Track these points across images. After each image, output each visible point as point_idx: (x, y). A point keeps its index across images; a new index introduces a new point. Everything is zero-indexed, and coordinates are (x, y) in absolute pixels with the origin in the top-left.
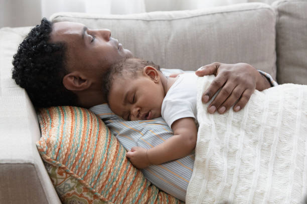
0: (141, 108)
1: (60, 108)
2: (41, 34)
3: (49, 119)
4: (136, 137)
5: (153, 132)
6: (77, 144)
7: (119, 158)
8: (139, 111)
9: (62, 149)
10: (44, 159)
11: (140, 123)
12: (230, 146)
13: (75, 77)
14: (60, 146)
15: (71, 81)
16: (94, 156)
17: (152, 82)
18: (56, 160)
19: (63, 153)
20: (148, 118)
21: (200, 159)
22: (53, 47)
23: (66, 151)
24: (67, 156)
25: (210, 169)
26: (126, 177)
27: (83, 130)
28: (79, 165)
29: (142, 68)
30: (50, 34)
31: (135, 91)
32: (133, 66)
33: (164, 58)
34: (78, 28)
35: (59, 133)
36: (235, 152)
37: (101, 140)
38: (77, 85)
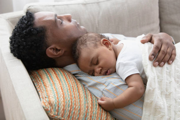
0: (102, 68)
1: (45, 70)
2: (28, 22)
3: (40, 79)
4: (102, 88)
5: (113, 84)
6: (68, 101)
7: (94, 104)
8: (101, 70)
9: (60, 106)
10: (49, 116)
11: (102, 78)
12: (167, 90)
13: (53, 49)
14: (58, 105)
15: (51, 51)
16: (80, 107)
17: (108, 49)
18: (57, 115)
19: (61, 109)
20: (108, 74)
21: (148, 101)
22: (37, 30)
23: (63, 107)
24: (64, 111)
25: (156, 107)
26: (101, 118)
27: (68, 88)
28: (72, 115)
29: (100, 41)
30: (34, 21)
31: (97, 57)
32: (94, 39)
33: (97, 26)
34: (51, 16)
35: (55, 94)
36: (170, 94)
37: (81, 93)
38: (55, 54)
